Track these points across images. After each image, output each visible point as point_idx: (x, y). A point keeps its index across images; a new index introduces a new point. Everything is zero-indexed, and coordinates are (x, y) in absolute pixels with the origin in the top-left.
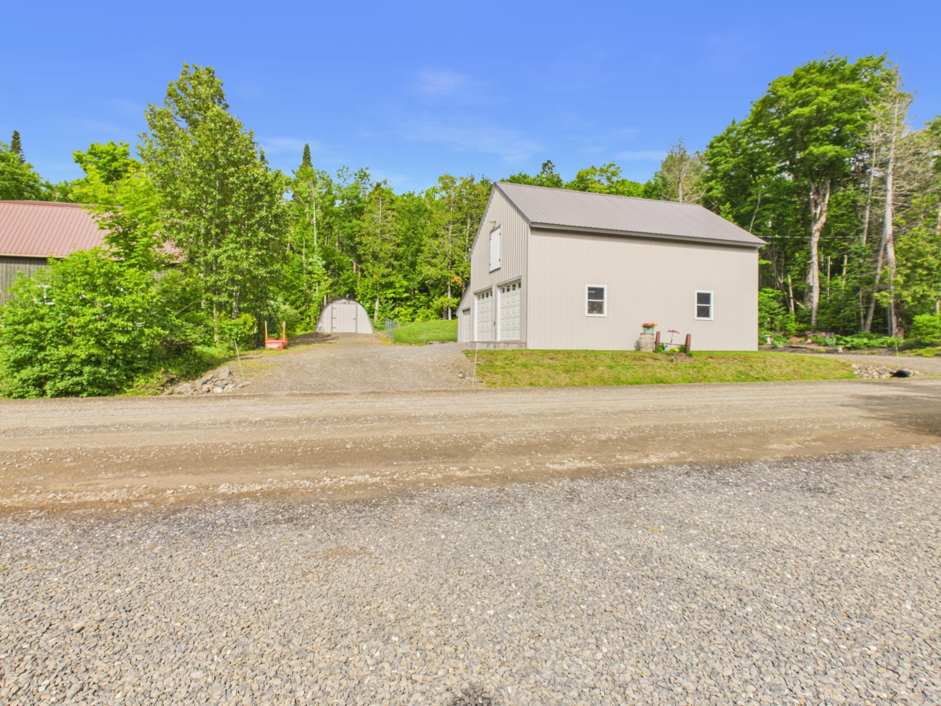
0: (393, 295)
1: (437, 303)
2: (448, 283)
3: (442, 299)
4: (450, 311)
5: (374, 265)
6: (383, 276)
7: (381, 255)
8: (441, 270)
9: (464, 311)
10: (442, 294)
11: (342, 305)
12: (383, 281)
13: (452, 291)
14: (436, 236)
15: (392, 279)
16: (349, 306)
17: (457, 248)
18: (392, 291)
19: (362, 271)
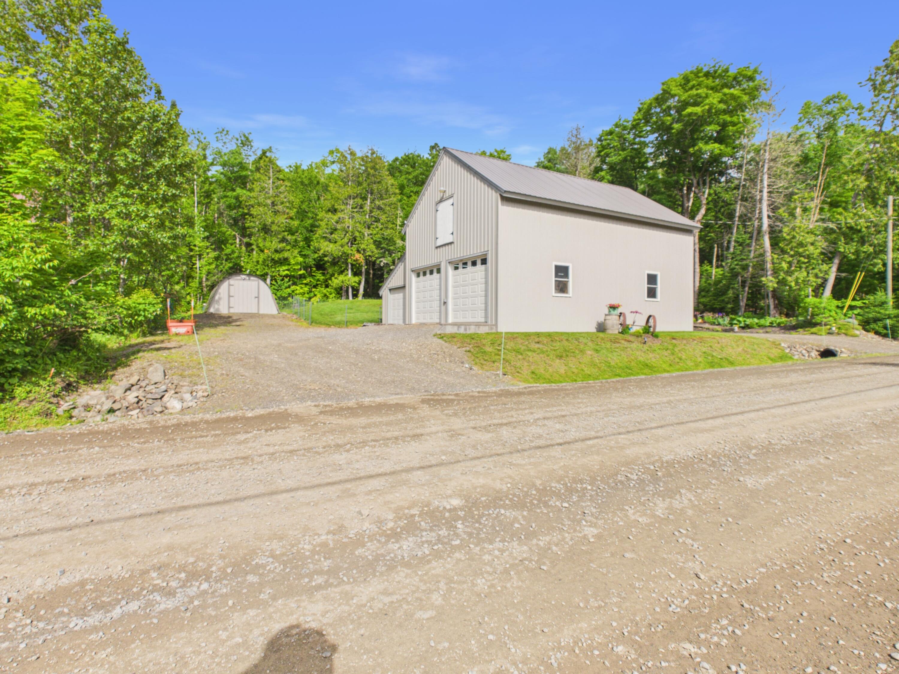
0: (287, 272)
1: (336, 282)
2: (349, 260)
3: (341, 278)
4: (350, 290)
5: (265, 239)
6: (276, 251)
7: (274, 228)
8: (342, 246)
9: (390, 290)
10: (342, 272)
11: (241, 282)
12: (276, 256)
13: (352, 270)
14: (334, 211)
15: (286, 254)
16: (249, 283)
17: (358, 225)
18: (286, 268)
19: (248, 245)
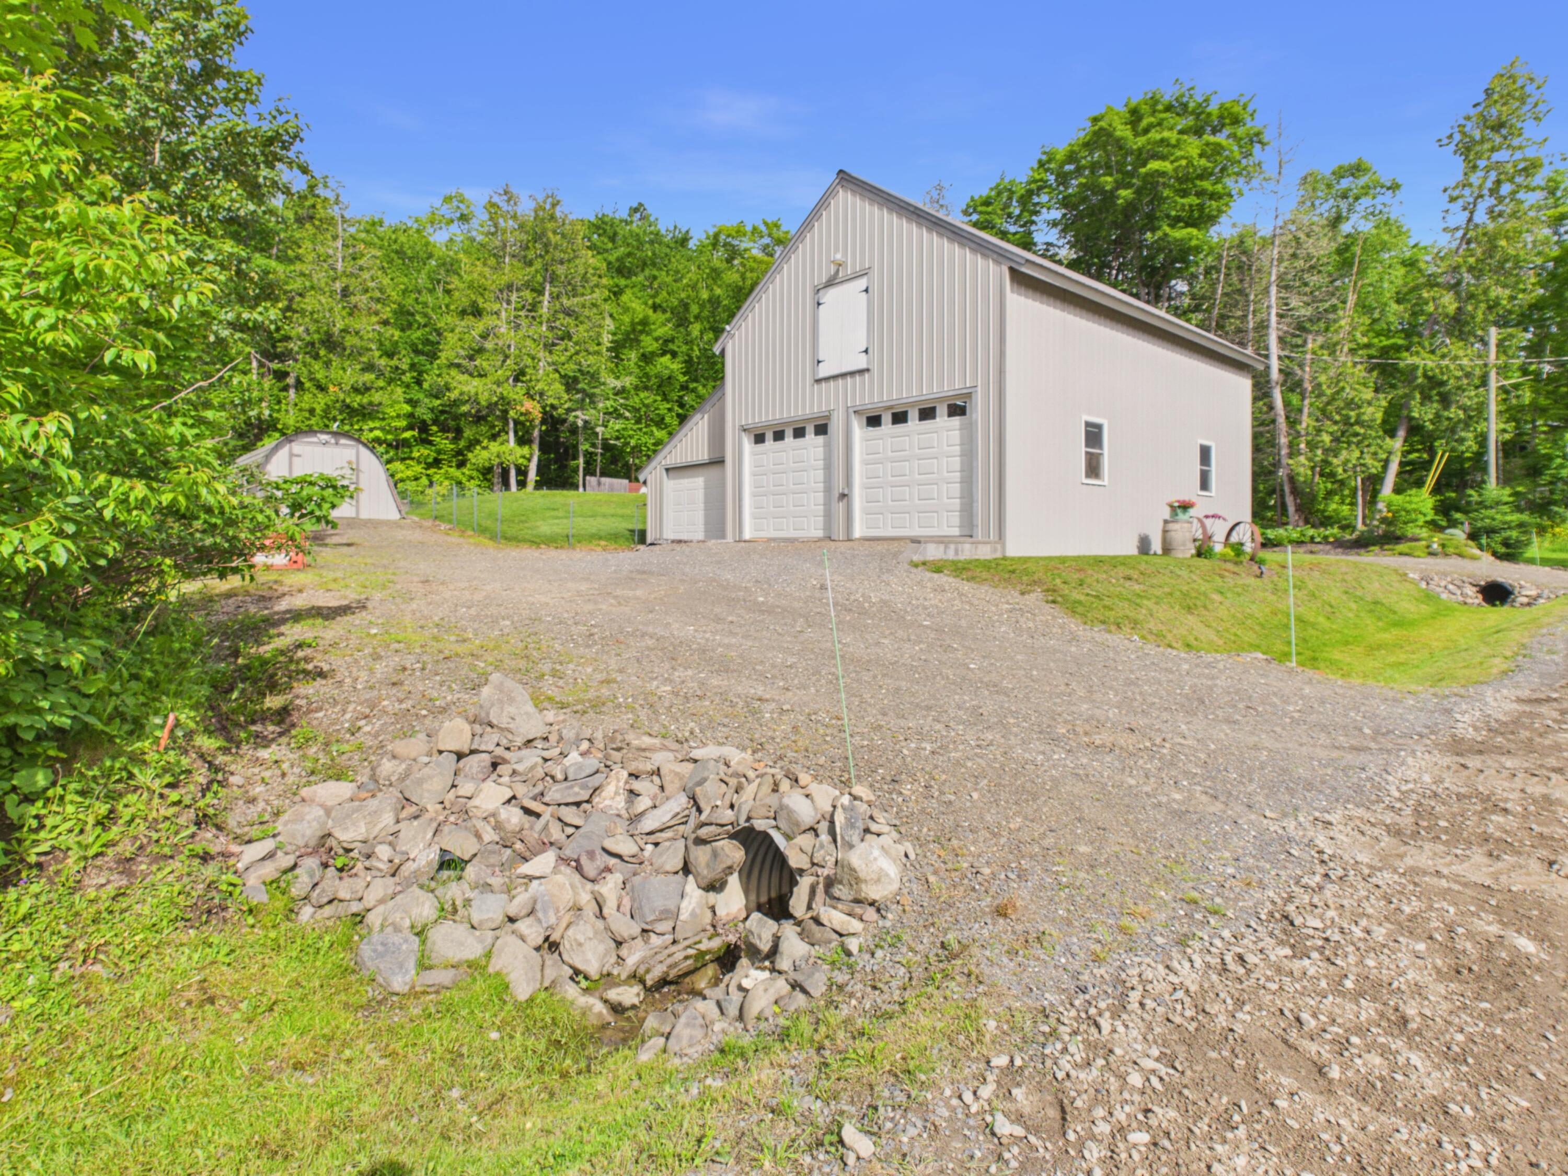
0: (378, 433)
2: (512, 413)
3: (494, 447)
4: (513, 473)
5: (328, 364)
6: (356, 390)
7: (350, 341)
8: (499, 383)
9: (667, 470)
10: (494, 437)
11: (319, 449)
12: (357, 401)
13: (516, 432)
14: (477, 312)
15: (377, 397)
16: (337, 451)
17: (529, 342)
18: (377, 424)
19: (281, 375)
